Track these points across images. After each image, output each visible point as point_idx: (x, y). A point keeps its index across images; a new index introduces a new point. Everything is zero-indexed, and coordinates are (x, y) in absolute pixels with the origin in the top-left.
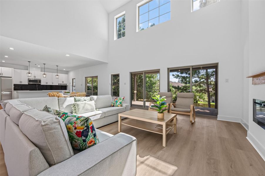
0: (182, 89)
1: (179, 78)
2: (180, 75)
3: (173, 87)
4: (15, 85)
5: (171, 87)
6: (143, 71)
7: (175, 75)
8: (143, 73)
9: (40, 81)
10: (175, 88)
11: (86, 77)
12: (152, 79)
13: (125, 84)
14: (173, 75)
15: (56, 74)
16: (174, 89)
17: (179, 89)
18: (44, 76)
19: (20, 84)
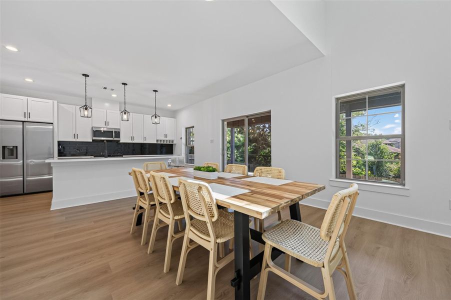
4: (59, 143)
9: (118, 134)
18: (125, 117)
19: (74, 140)
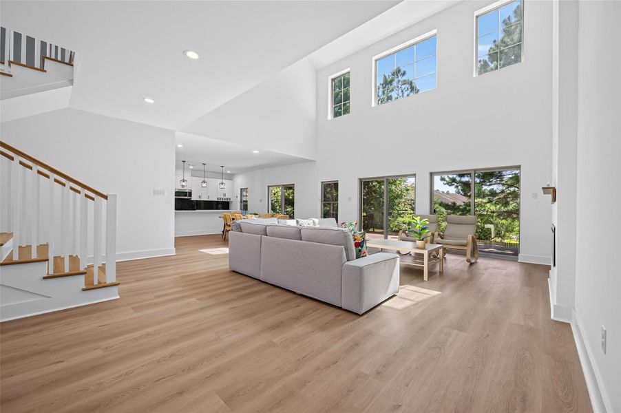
0: (463, 210)
1: (456, 184)
2: (458, 179)
3: (441, 204)
5: (437, 206)
6: (383, 177)
7: (447, 179)
8: (383, 182)
9: (190, 194)
10: (446, 206)
11: (269, 187)
12: (393, 187)
13: (349, 199)
14: (442, 179)
15: (220, 181)
16: (443, 210)
17: (456, 209)
18: (204, 185)
